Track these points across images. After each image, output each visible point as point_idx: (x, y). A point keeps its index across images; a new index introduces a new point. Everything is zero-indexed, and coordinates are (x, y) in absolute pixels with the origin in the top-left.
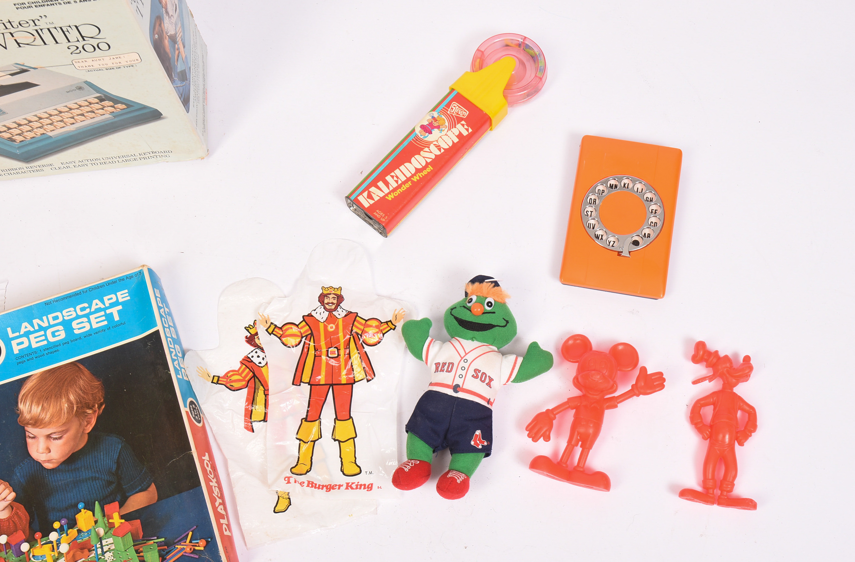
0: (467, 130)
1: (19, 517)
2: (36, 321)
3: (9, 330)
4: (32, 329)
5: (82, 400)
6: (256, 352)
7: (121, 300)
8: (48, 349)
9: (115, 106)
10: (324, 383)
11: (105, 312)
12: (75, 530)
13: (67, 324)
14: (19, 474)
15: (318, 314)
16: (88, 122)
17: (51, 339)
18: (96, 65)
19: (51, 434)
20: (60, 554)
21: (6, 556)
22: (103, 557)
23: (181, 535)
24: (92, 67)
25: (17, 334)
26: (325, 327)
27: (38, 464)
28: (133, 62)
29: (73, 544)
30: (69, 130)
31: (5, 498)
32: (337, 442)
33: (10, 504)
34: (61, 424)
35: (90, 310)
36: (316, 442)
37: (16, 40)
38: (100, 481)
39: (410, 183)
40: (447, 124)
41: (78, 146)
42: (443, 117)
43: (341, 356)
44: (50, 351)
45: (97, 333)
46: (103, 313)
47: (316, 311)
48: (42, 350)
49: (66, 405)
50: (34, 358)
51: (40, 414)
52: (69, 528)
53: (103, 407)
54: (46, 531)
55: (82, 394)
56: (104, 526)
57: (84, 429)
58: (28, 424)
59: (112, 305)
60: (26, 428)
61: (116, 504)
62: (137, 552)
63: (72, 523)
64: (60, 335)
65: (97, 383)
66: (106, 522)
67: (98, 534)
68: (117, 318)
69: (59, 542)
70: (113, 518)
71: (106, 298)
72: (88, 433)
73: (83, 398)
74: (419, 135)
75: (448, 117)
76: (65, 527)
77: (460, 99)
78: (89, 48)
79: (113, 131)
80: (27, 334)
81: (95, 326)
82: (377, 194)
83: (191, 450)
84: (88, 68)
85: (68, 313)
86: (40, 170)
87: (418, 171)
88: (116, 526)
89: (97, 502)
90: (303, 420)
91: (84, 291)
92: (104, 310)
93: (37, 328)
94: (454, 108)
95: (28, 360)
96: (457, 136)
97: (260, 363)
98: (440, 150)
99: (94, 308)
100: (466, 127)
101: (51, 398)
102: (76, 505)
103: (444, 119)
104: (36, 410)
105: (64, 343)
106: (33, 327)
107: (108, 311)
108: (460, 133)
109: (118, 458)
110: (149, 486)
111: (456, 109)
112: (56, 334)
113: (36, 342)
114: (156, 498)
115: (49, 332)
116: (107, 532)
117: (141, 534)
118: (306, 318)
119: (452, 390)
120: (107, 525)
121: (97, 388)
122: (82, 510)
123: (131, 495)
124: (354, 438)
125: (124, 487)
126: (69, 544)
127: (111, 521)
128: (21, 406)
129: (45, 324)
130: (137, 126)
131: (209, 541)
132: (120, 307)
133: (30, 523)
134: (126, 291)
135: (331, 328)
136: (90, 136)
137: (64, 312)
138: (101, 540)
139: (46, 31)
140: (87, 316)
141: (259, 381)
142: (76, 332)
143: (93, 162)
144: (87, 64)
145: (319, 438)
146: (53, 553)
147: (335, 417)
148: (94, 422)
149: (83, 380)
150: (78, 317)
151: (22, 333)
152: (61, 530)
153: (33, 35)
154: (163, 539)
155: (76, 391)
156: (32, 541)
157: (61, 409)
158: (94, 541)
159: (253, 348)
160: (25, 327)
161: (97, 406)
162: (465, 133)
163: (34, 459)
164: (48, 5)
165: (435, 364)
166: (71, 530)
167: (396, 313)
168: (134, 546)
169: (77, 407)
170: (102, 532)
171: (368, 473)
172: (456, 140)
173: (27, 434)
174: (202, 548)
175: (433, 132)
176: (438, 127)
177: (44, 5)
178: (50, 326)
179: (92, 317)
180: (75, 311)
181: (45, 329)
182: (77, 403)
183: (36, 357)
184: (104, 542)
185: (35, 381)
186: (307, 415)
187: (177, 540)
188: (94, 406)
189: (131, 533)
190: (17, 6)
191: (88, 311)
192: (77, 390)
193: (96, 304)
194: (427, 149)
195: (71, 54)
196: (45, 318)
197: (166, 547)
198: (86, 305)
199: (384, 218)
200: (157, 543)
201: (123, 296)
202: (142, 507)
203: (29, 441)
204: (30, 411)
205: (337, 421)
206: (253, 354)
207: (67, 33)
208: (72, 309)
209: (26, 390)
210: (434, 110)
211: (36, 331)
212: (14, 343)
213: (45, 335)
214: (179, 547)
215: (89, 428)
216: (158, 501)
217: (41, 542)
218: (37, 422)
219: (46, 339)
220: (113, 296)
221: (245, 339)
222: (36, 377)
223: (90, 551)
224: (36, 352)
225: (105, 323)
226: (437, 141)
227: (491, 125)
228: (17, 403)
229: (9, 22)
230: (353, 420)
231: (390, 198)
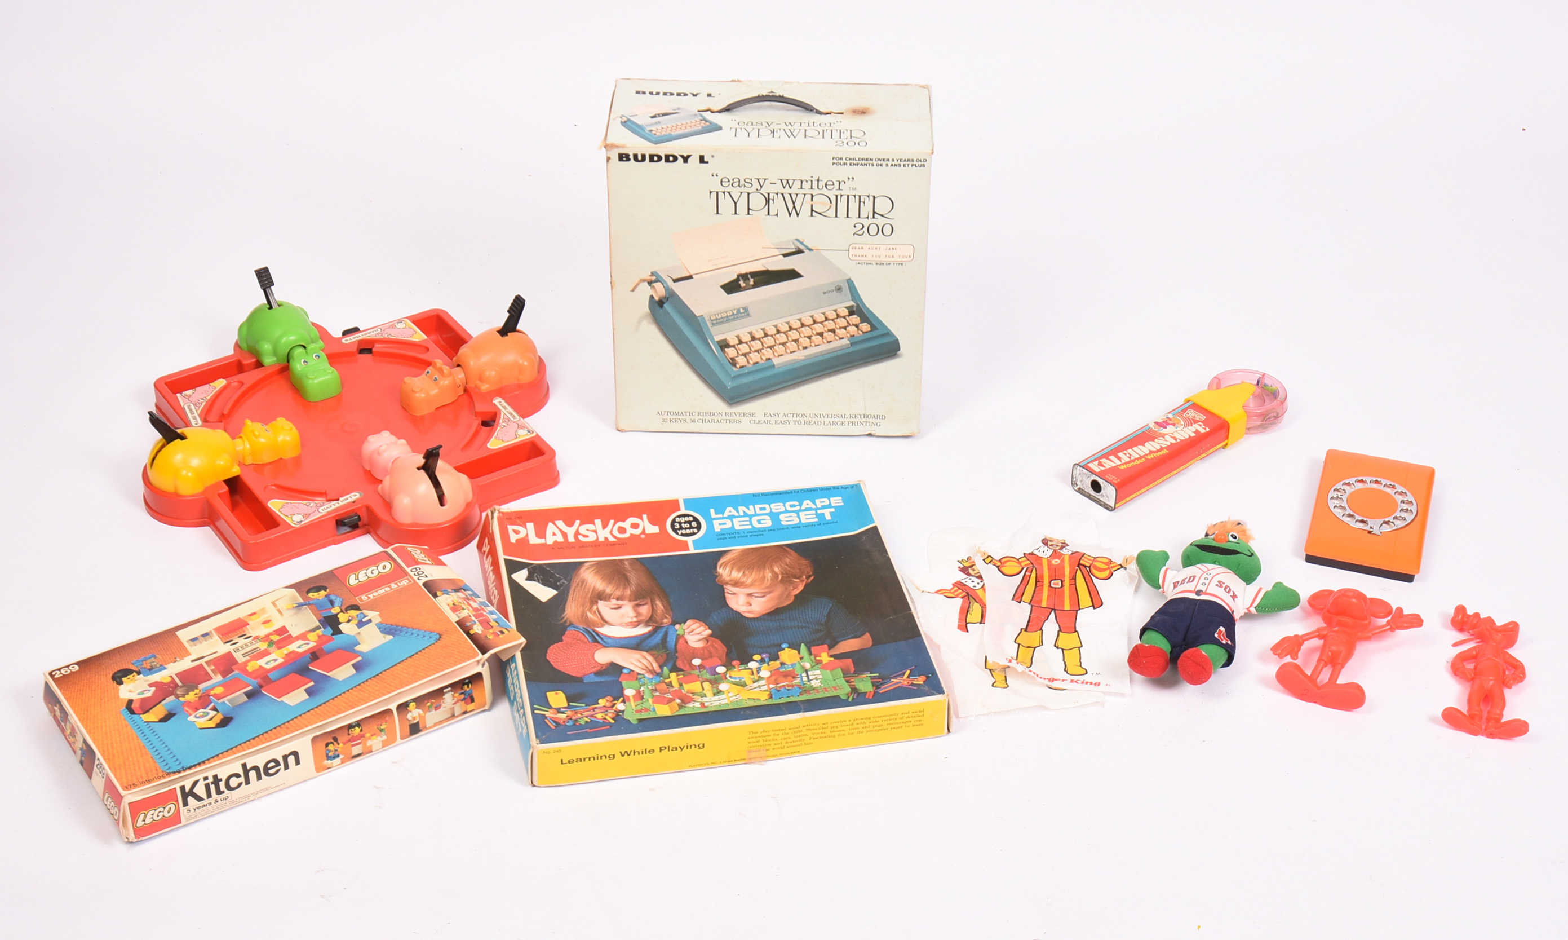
0: (1205, 429)
1: (715, 648)
2: (741, 509)
3: (712, 511)
4: (737, 514)
5: (788, 572)
6: (970, 579)
7: (833, 504)
8: (752, 532)
9: (861, 325)
10: (1045, 606)
11: (816, 512)
12: (778, 662)
13: (774, 516)
14: (715, 617)
15: (1041, 552)
16: (824, 347)
17: (756, 525)
18: (870, 255)
19: (754, 593)
20: (760, 678)
21: (699, 674)
22: (809, 683)
23: (898, 672)
24: (864, 258)
25: (721, 516)
26: (1049, 562)
27: (737, 614)
28: (905, 259)
29: (775, 672)
30: (796, 358)
31: (700, 633)
32: (1060, 650)
33: (705, 638)
34: (764, 587)
35: (801, 507)
36: (1036, 649)
37: (812, 206)
38: (807, 629)
39: (1144, 459)
40: (1182, 423)
41: (794, 388)
42: (1178, 418)
43: (1065, 587)
44: (754, 534)
45: (806, 526)
46: (814, 512)
47: (1038, 550)
48: (746, 532)
49: (770, 575)
50: (737, 538)
51: (740, 578)
52: (770, 660)
53: (812, 578)
54: (745, 660)
55: (788, 569)
56: (811, 662)
57: (790, 592)
58: (727, 583)
59: (823, 507)
60: (725, 586)
61: (826, 646)
62: (847, 681)
63: (775, 657)
64: (765, 523)
65: (804, 562)
66: (813, 659)
67: (803, 667)
68: (828, 517)
69: (759, 670)
70: (820, 656)
71: (818, 501)
72: (795, 596)
73: (789, 571)
74: (1153, 428)
75: (1184, 419)
76: (767, 660)
77: (1196, 407)
78: (873, 230)
79: (840, 370)
80: (731, 517)
81: (804, 521)
82: (1108, 464)
83: (910, 610)
84: (861, 258)
85: (777, 507)
86: (737, 422)
87: (1151, 452)
88: (824, 662)
89: (803, 645)
90: (1023, 630)
91: (796, 492)
92: (816, 510)
93: (742, 514)
94: (1190, 413)
95: (730, 538)
96: (1194, 432)
97: (975, 586)
98: (1176, 440)
99: (803, 508)
100: (1203, 426)
101: (753, 568)
102: (780, 645)
103: (1179, 420)
104: (736, 575)
105: (770, 530)
106: (738, 512)
107: (819, 512)
108: (1197, 430)
109: (829, 613)
110: (863, 634)
111: (1192, 413)
112: (762, 522)
113: (739, 525)
114: (871, 644)
115: (754, 520)
116: (814, 666)
117: (852, 669)
118: (1026, 555)
119: (1194, 594)
120: (814, 661)
121: (806, 565)
122: (786, 649)
123: (841, 641)
124: (1079, 648)
125: (834, 634)
126: (771, 672)
127: (818, 658)
128: (720, 570)
129: (751, 512)
130: (867, 366)
131: (930, 677)
132: (833, 510)
133: (727, 654)
134: (840, 498)
135: (1056, 562)
136: (813, 374)
137: (772, 505)
138: (806, 671)
139: (845, 198)
140: (797, 512)
141: (973, 598)
142: (783, 523)
143: (798, 419)
144: (861, 252)
145: (1040, 646)
146: (752, 677)
147: (1058, 629)
148: (801, 588)
149: (790, 559)
150: (786, 511)
151: (725, 515)
152: (762, 661)
153: (831, 202)
154: (877, 674)
155: (781, 566)
156: (729, 666)
157: (764, 577)
158: (798, 670)
159: (966, 576)
160: (729, 511)
161: (804, 577)
162: (1203, 431)
163: (732, 610)
164: (862, 165)
165: (1174, 583)
166: (773, 662)
167: (1127, 557)
168: (844, 677)
169: (782, 577)
170: (808, 666)
171: (1095, 674)
172: (1193, 435)
173: (726, 590)
174: (921, 683)
175: (1168, 427)
176: (1174, 425)
177: (858, 164)
178: (756, 515)
179: (801, 513)
180: (784, 506)
181: (751, 517)
182: (782, 574)
183: (739, 537)
184: (810, 673)
185: (735, 555)
186: (1027, 626)
187: (892, 676)
188: (801, 577)
189: (842, 669)
190: (835, 161)
191: (798, 508)
192: (783, 565)
193: (807, 503)
194: (1161, 438)
195: (854, 235)
196: (751, 507)
197: (880, 680)
198: (796, 503)
199: (1116, 480)
200: (870, 677)
201: (837, 501)
202: (853, 650)
203: (727, 595)
204: (730, 575)
205: (1060, 633)
206: (967, 580)
207: (862, 204)
208: (781, 504)
209: (726, 559)
210: (1169, 413)
211: (740, 516)
212: (716, 523)
213: (750, 521)
214: (895, 680)
215: (796, 592)
216: (873, 645)
217: (739, 667)
218: (736, 584)
219: (751, 524)
220: (826, 500)
221: (958, 568)
222: (737, 551)
223: (794, 678)
224: (738, 533)
225: (816, 520)
226: (1172, 434)
227: (1227, 438)
228: (716, 568)
229: (818, 180)
230: (1078, 634)
231: (1122, 467)
